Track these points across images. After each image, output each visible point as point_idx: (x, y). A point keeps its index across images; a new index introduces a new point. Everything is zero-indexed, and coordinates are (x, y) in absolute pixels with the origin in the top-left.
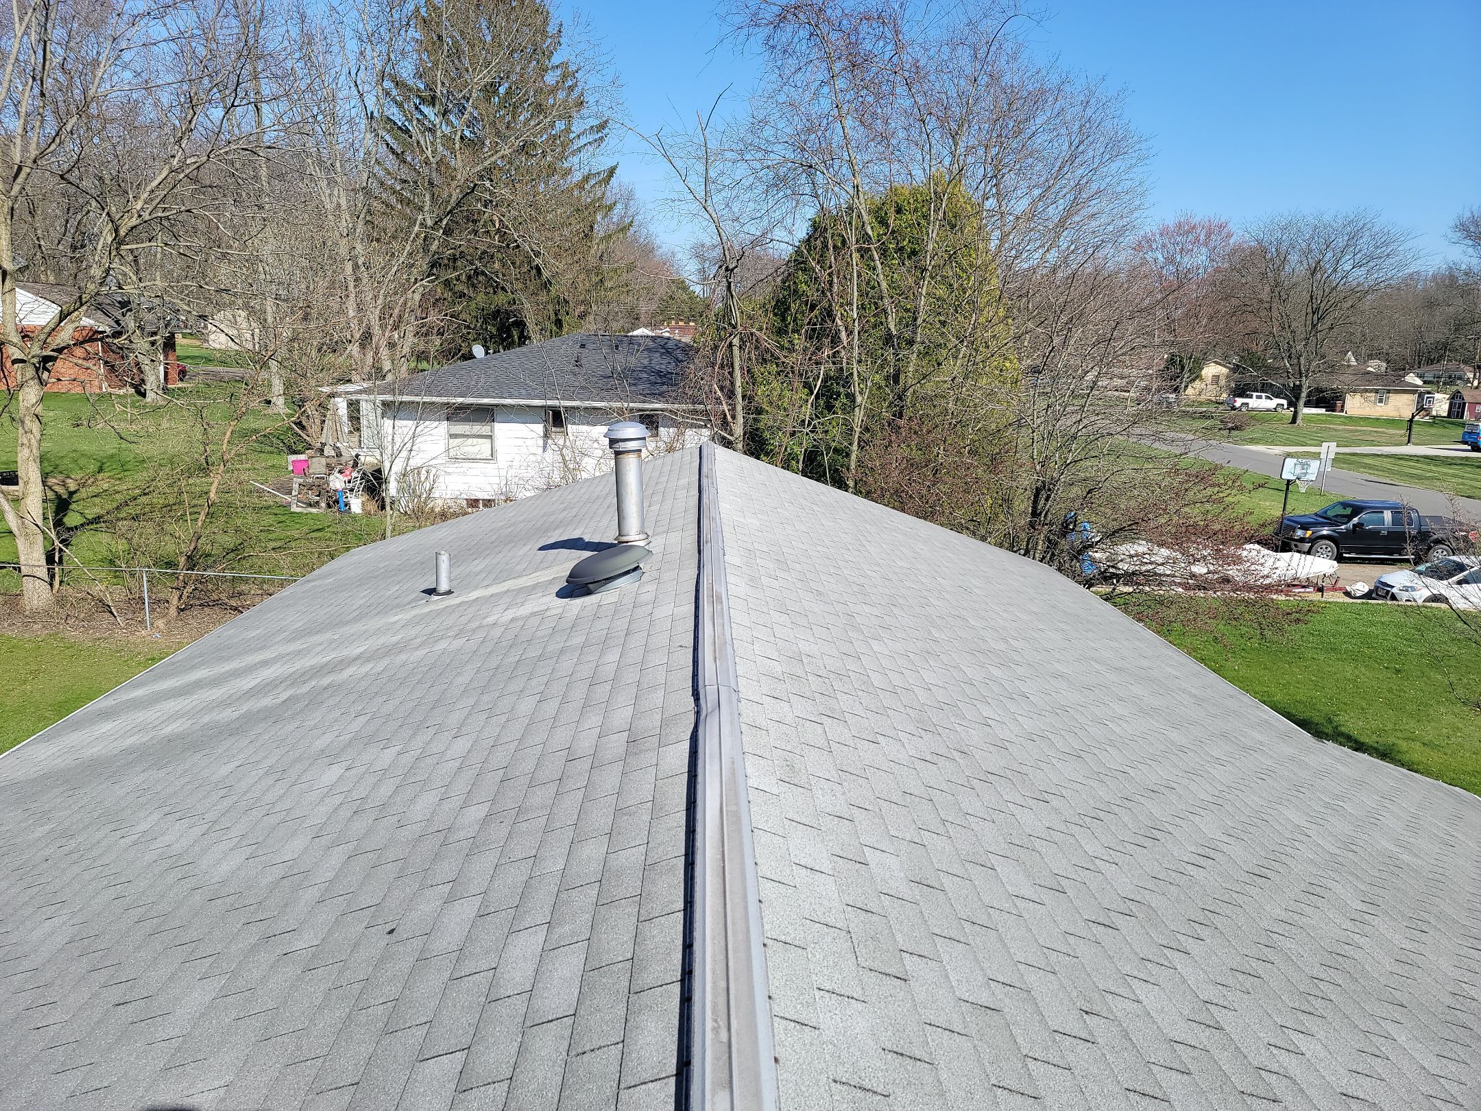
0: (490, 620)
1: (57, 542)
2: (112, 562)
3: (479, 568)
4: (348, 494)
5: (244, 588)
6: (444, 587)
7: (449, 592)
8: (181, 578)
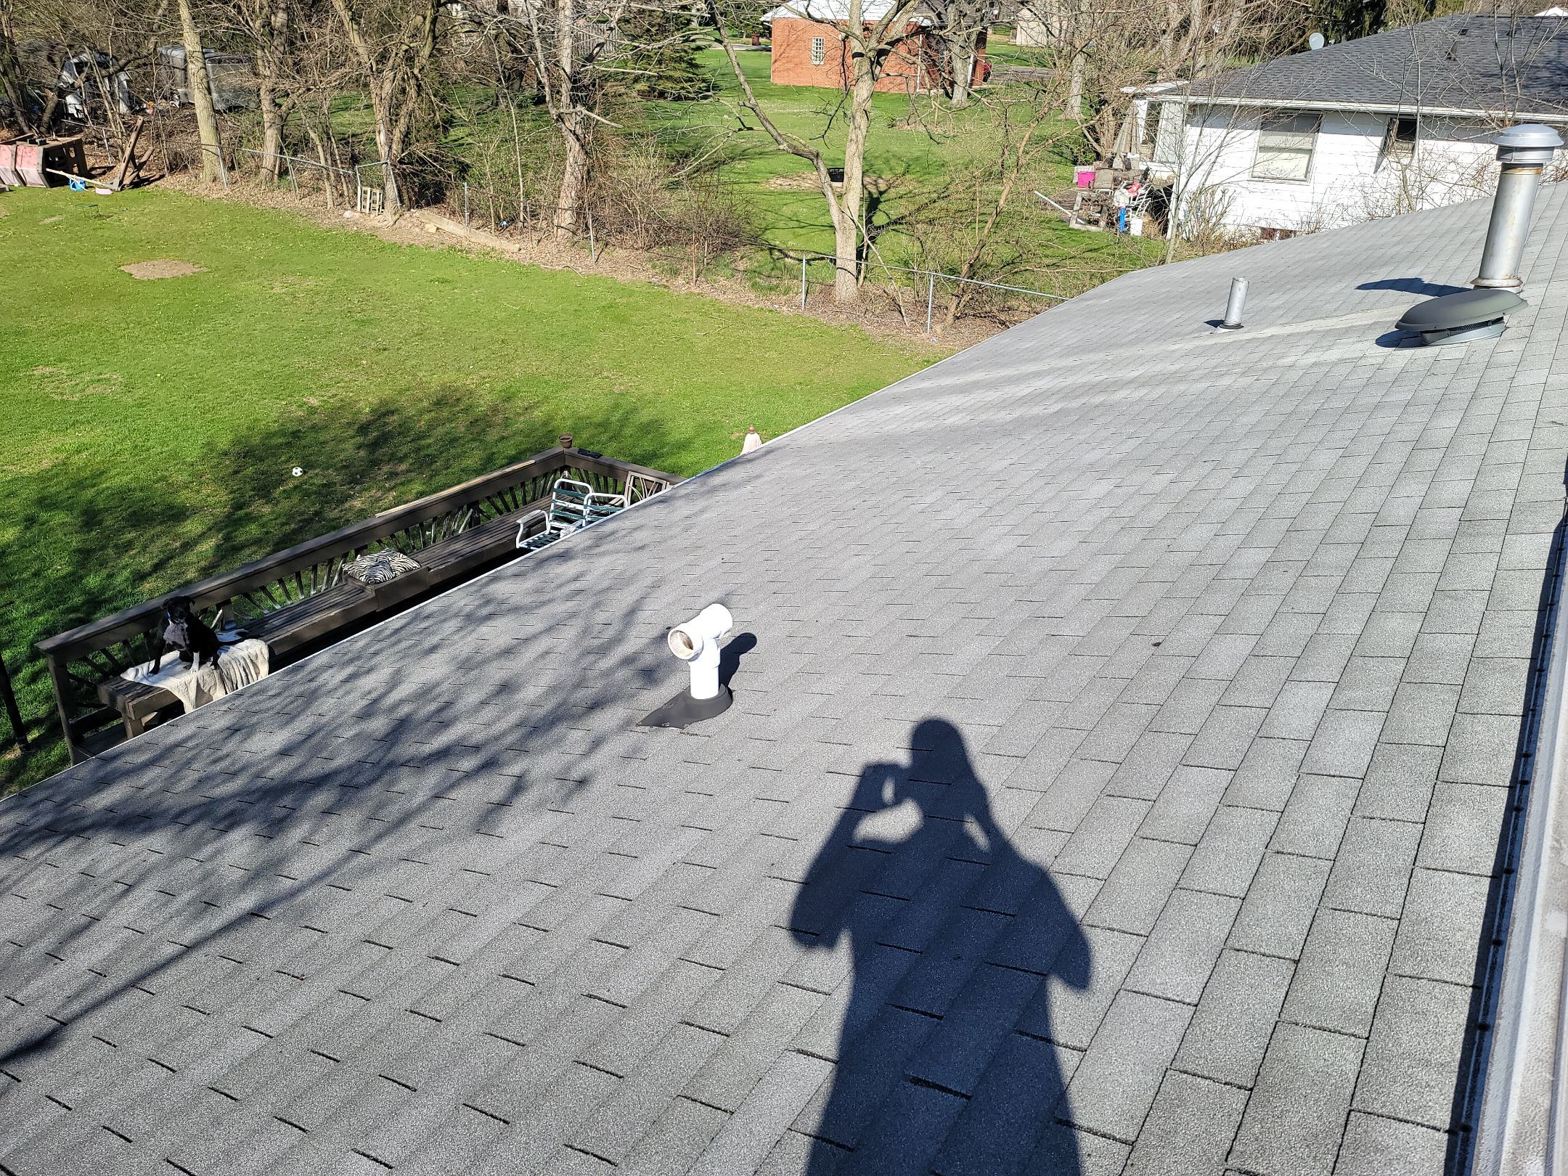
0: (1288, 361)
1: (866, 239)
2: (906, 264)
3: (1276, 304)
4: (1130, 214)
5: (1014, 303)
6: (1234, 319)
7: (1239, 326)
8: (961, 285)
